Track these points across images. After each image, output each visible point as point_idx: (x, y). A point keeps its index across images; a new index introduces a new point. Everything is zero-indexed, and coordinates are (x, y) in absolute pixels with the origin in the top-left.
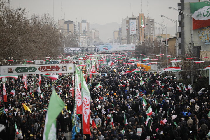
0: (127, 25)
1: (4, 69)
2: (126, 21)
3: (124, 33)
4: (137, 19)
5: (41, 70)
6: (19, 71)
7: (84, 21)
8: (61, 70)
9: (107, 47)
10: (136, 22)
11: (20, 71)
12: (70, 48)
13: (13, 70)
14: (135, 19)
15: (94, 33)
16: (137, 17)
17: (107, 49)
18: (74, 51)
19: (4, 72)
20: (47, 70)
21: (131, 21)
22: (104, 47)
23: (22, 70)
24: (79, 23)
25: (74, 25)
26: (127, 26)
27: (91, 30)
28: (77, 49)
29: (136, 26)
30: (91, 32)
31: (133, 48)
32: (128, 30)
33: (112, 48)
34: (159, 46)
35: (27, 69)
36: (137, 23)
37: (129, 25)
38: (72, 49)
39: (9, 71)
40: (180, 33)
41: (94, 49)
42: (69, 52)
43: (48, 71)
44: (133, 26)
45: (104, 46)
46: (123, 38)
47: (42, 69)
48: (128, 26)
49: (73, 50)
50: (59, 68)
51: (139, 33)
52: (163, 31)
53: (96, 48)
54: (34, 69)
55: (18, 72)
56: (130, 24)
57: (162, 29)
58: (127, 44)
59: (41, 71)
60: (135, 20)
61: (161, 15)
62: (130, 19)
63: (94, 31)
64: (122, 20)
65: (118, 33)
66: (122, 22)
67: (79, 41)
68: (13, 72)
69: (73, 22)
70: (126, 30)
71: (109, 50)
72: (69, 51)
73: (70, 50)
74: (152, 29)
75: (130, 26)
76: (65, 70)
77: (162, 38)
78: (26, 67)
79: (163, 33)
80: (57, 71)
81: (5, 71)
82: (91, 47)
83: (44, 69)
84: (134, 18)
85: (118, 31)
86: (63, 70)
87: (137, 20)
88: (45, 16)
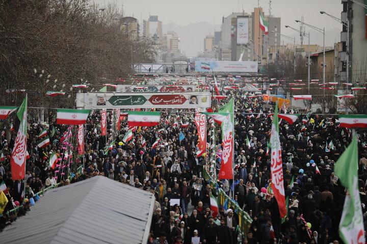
0: (233, 27)
1: (91, 99)
2: (230, 20)
3: (227, 41)
4: (251, 17)
5: (153, 102)
6: (115, 102)
7: (154, 19)
8: (187, 102)
9: (209, 65)
10: (249, 23)
11: (118, 102)
12: (144, 65)
13: (105, 100)
14: (247, 17)
15: (171, 40)
16: (250, 14)
17: (209, 69)
18: (150, 71)
19: (90, 103)
20: (164, 101)
21: (240, 20)
22: (203, 66)
23: (120, 101)
24: (144, 21)
25: (138, 25)
26: (232, 29)
27: (166, 35)
28: (155, 67)
29: (249, 29)
30: (166, 38)
31: (253, 67)
32: (234, 36)
33: (216, 66)
34: (307, 64)
35: (130, 99)
36: (251, 25)
37: (236, 26)
38: (147, 66)
39: (99, 102)
40: (344, 43)
41: (185, 68)
42: (141, 72)
43: (165, 104)
44: (243, 30)
45: (202, 63)
46: (224, 49)
47: (156, 100)
48: (235, 30)
49: (148, 68)
50: (184, 100)
51: (253, 42)
52: (302, 39)
53: (188, 67)
54: (141, 100)
55: (114, 105)
56: (238, 26)
57: (301, 36)
58: (232, 60)
59: (154, 104)
60: (246, 20)
61: (321, 11)
62: (238, 16)
63: (170, 37)
64: (223, 18)
65: (213, 41)
66: (223, 22)
67: (156, 53)
68: (105, 104)
69: (135, 20)
70: (230, 36)
71: (211, 71)
72: (141, 70)
73: (142, 68)
74: (276, 35)
75: (238, 28)
76: (195, 102)
77: (304, 51)
78: (128, 96)
79: (302, 43)
80: (182, 103)
81: (92, 101)
82: (181, 65)
83: (158, 100)
84: (245, 15)
85: (213, 38)
86: (191, 103)
87: (251, 19)
88: (110, 8)
